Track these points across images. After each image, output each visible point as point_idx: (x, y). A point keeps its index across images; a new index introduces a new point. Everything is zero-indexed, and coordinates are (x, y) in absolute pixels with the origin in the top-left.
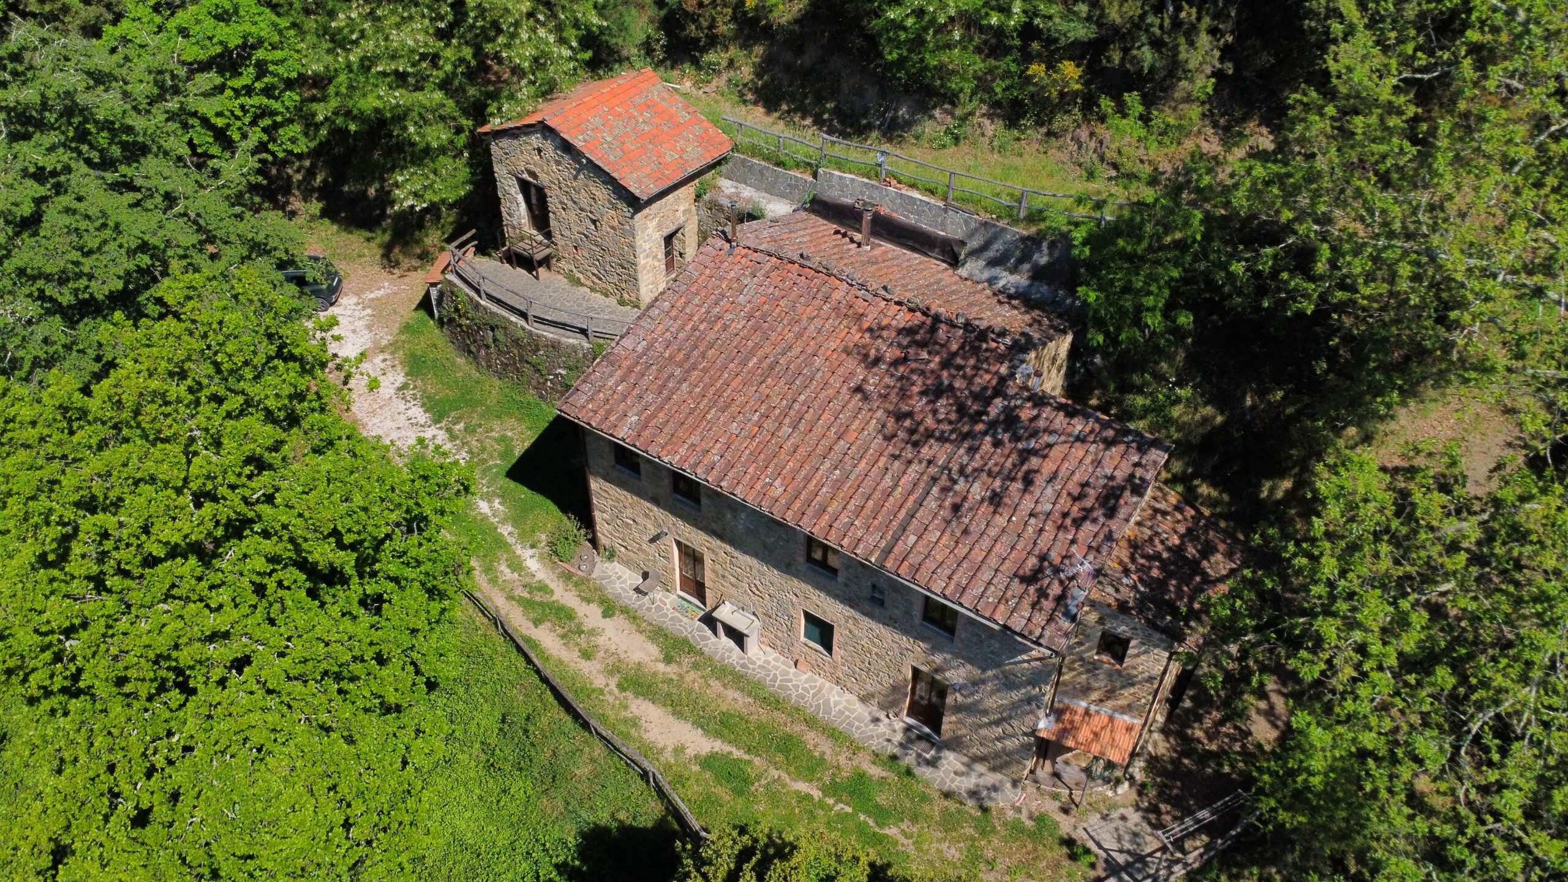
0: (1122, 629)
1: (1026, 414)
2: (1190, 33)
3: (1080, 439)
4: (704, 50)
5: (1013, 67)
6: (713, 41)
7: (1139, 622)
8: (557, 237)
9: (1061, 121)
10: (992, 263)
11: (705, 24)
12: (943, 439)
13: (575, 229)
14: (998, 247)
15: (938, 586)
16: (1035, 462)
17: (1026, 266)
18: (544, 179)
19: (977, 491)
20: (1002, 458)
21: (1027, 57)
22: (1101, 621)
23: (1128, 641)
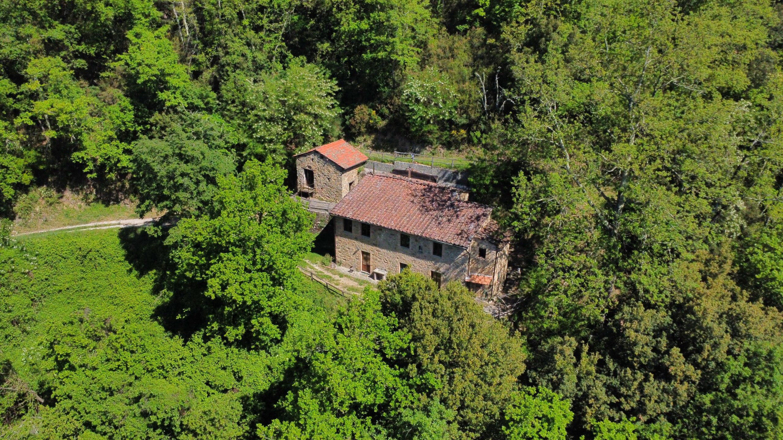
0: (484, 247)
1: (456, 203)
2: (493, 120)
3: (471, 207)
4: (357, 137)
5: (448, 133)
6: (360, 134)
7: (487, 243)
8: (316, 186)
9: (462, 147)
10: (445, 181)
11: (357, 128)
12: (434, 210)
13: (322, 182)
14: (446, 176)
15: (436, 238)
16: (459, 213)
17: (454, 181)
18: (313, 168)
19: (445, 219)
20: (452, 212)
21: (451, 130)
22: (478, 245)
23: (485, 250)
